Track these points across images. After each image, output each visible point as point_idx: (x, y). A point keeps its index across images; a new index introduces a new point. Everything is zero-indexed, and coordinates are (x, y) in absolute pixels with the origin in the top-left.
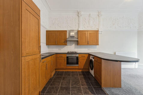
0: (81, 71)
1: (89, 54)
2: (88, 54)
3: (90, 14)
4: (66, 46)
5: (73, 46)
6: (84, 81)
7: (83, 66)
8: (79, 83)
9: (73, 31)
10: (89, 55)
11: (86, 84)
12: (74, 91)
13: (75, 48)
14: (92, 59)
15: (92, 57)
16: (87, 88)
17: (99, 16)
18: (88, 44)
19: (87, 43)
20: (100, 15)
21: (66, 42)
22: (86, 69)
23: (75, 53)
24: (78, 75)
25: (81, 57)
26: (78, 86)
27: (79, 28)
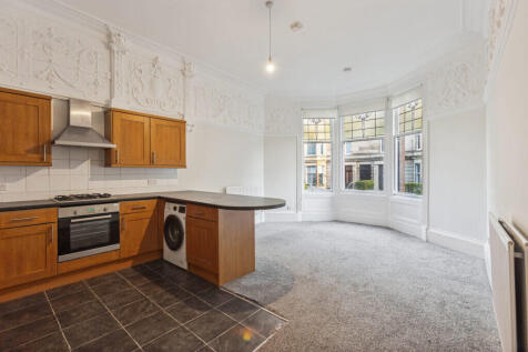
0: (129, 264)
1: (159, 198)
2: (155, 201)
3: (157, 58)
4: (44, 171)
5: (85, 168)
6: (160, 291)
7: (139, 243)
8: (147, 305)
9: (82, 103)
10: (162, 201)
11: (172, 297)
12: (145, 332)
13: (92, 179)
14: (177, 213)
15: (175, 208)
16: (183, 307)
17: (184, 74)
18: (151, 162)
19: (147, 159)
20: (187, 73)
21: (49, 153)
22: (150, 253)
23: (99, 199)
24: (124, 282)
25: (129, 211)
26: (151, 312)
27: (111, 96)
